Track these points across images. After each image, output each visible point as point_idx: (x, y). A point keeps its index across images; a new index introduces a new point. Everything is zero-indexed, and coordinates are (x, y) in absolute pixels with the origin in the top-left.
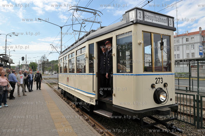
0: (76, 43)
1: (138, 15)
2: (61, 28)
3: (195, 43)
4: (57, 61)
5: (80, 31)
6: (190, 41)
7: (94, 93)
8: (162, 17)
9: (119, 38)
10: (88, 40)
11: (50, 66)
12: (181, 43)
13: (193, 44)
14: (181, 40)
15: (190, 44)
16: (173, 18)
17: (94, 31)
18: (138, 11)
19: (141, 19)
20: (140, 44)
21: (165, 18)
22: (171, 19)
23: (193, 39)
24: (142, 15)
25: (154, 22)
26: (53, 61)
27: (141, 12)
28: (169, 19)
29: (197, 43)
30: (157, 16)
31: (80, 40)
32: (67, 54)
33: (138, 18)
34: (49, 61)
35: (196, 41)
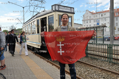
0: (31, 19)
1: (56, 7)
2: (23, 8)
3: (106, 17)
4: (21, 29)
5: (34, 12)
6: (104, 16)
7: (39, 43)
8: (68, 8)
9: (49, 17)
10: (36, 18)
11: (17, 32)
12: (98, 17)
13: (105, 18)
14: (98, 15)
15: (103, 18)
16: (74, 8)
17: (40, 13)
18: (56, 6)
19: (58, 9)
20: (57, 20)
21: (70, 8)
22: (73, 9)
23: (105, 15)
24: (58, 7)
25: (64, 10)
26: (19, 29)
27: (58, 6)
28: (72, 9)
29: (108, 17)
30: (66, 8)
31: (33, 17)
32: (27, 25)
33: (56, 9)
34: (16, 29)
35: (107, 16)
